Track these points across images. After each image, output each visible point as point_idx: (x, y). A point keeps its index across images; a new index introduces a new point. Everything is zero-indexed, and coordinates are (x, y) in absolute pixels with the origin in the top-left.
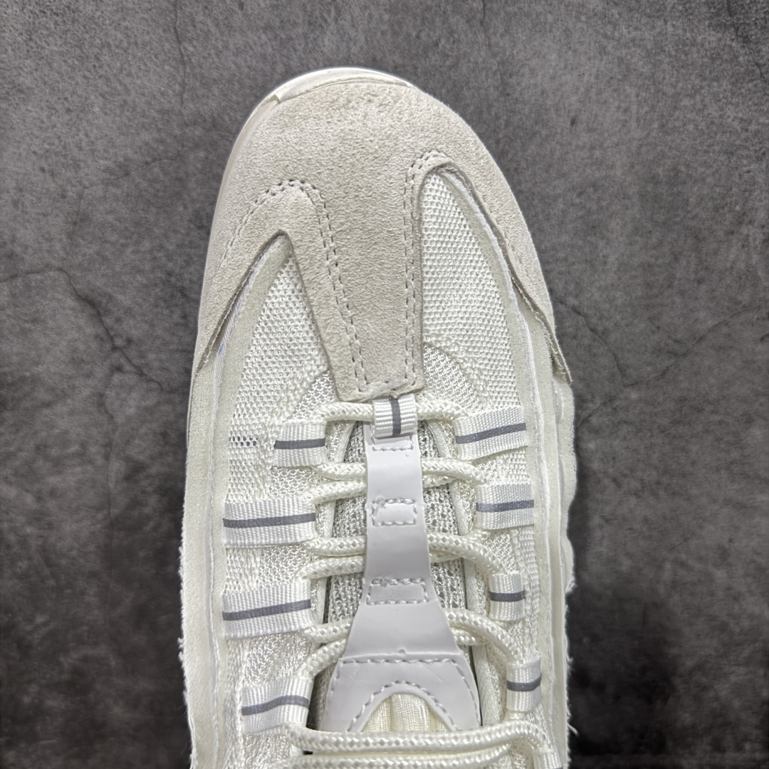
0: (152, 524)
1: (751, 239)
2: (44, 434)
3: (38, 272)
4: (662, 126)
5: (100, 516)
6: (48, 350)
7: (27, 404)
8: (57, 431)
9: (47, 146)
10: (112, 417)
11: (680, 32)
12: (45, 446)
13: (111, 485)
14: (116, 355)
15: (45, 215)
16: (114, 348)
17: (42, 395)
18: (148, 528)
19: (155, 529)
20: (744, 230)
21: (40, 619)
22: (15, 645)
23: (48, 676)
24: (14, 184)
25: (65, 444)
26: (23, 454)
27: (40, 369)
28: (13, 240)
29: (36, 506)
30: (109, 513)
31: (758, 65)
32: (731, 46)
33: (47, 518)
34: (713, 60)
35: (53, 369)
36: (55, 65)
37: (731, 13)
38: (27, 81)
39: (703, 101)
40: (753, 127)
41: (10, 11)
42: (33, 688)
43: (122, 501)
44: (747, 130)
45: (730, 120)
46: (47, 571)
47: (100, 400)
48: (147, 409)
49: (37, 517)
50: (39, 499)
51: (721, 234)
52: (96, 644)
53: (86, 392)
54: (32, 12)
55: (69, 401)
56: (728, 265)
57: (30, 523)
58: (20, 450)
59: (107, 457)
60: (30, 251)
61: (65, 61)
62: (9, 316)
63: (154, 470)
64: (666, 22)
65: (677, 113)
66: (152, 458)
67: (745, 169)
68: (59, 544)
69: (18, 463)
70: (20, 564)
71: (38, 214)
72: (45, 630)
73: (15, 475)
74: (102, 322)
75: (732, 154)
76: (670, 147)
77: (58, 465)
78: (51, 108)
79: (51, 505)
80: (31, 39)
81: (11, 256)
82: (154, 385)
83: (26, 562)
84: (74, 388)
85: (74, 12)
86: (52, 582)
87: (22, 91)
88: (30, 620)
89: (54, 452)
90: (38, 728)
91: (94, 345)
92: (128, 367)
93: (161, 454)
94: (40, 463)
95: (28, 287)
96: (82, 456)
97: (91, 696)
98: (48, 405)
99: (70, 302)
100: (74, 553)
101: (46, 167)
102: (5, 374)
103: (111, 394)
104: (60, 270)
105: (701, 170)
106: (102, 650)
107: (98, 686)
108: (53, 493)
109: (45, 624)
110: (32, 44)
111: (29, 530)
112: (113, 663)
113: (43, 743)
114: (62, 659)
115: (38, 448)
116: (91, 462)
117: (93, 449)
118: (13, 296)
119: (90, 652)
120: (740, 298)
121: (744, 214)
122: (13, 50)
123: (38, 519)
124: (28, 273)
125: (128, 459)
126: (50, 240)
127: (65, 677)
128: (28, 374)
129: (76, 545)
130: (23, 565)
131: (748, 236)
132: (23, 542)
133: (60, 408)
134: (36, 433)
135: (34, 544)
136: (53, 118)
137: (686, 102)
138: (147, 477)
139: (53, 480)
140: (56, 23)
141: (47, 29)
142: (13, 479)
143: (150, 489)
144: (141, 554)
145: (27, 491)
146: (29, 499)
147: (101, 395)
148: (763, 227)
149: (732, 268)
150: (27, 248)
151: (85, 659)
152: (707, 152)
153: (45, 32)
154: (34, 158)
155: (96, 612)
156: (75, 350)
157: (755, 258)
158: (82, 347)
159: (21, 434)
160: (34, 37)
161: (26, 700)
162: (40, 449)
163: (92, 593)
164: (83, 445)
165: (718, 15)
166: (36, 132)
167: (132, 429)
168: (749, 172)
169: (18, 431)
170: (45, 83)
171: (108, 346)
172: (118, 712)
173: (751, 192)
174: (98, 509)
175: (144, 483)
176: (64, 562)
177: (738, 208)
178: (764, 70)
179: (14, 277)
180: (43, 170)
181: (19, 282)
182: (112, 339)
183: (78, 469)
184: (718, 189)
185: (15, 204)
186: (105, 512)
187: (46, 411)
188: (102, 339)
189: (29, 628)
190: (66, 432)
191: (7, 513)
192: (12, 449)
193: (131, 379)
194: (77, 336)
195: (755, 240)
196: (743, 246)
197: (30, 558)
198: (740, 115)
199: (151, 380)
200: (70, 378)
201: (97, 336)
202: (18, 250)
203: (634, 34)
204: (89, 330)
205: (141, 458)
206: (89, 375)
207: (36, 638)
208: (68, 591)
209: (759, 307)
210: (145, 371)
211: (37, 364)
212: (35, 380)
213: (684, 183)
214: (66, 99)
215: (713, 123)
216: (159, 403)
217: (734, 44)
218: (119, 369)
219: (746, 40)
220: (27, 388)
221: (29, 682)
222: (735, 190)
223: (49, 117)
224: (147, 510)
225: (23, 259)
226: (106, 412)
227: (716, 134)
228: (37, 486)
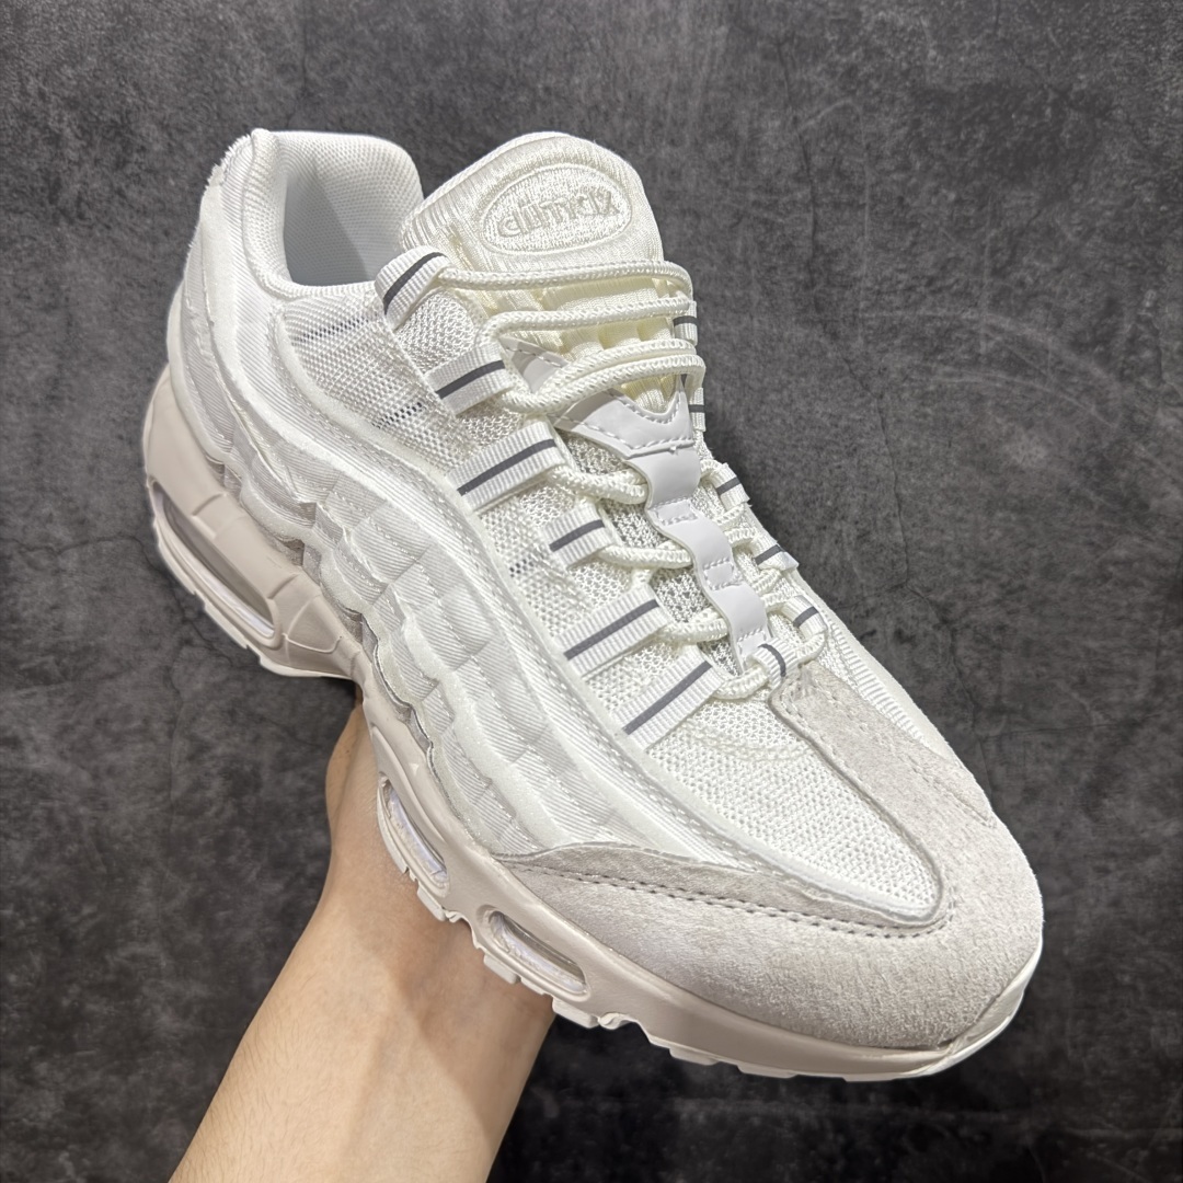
0: (214, 809)
1: (844, 534)
2: (105, 707)
3: (110, 540)
4: (749, 420)
5: (159, 798)
6: (115, 620)
7: (89, 675)
8: (119, 705)
9: (126, 414)
10: (178, 692)
11: (767, 328)
12: (106, 720)
13: (173, 765)
14: (186, 628)
15: (120, 483)
16: (185, 621)
17: (106, 666)
18: (210, 813)
19: (217, 815)
20: (837, 525)
21: (87, 910)
22: (57, 938)
23: (91, 976)
24: (91, 450)
25: (127, 719)
26: (82, 728)
27: (105, 639)
28: (86, 507)
29: (91, 784)
30: (169, 796)
31: (847, 361)
32: (818, 343)
33: (103, 799)
34: (801, 356)
35: (119, 640)
36: (139, 336)
37: (819, 309)
38: (109, 349)
39: (790, 396)
40: (843, 423)
41: (96, 282)
42: (74, 990)
43: (183, 782)
44: (836, 426)
45: (818, 416)
46: (98, 857)
47: (166, 674)
48: (215, 685)
49: (93, 797)
50: (95, 777)
51: (812, 529)
52: (146, 941)
53: (153, 665)
54: (119, 284)
55: (134, 673)
56: (822, 560)
57: (83, 803)
58: (78, 723)
59: (170, 734)
60: (103, 517)
61: (149, 333)
62: (76, 583)
63: (219, 751)
64: (752, 317)
65: (764, 408)
66: (218, 738)
67: (836, 464)
68: (113, 828)
69: (75, 737)
70: (70, 847)
71: (113, 481)
72: (91, 923)
73: (72, 749)
74: (174, 594)
75: (822, 449)
76: (757, 442)
77: (118, 741)
78: (132, 377)
79: (108, 783)
80: (116, 310)
81: (82, 522)
82: (223, 661)
83: (76, 846)
84: (140, 660)
85: (161, 285)
86: (102, 869)
87: (103, 359)
88: (76, 911)
89: (115, 727)
90: (76, 1036)
91: (164, 617)
92: (197, 641)
93: (227, 734)
94: (99, 738)
95: (98, 554)
96: (144, 732)
97: (138, 1001)
98: (111, 677)
99: (142, 571)
100: (129, 838)
101: (124, 435)
102: (68, 642)
103: (178, 668)
104: (133, 538)
105: (789, 464)
106: (152, 948)
107: (145, 990)
108: (110, 771)
109: (92, 916)
110: (116, 314)
111: (82, 810)
112: (164, 964)
113: (79, 1054)
114: (108, 957)
115: (98, 722)
116: (153, 739)
117: (156, 726)
118: (83, 562)
119: (137, 949)
120: (835, 594)
121: (836, 509)
122: (98, 319)
123: (93, 799)
124: (99, 540)
125: (192, 738)
126: (124, 508)
127: (110, 977)
128: (92, 643)
129: (132, 829)
130: (73, 848)
131: (841, 531)
132: (75, 823)
133: (124, 681)
134: (97, 705)
135: (86, 825)
136: (134, 387)
137: (773, 396)
138: (212, 758)
139: (112, 757)
140: (142, 295)
141: (133, 301)
142: (68, 754)
143: (214, 771)
144: (201, 841)
145: (83, 768)
146: (85, 777)
147: (168, 669)
148: (857, 523)
149: (825, 563)
150: (100, 514)
151: (134, 958)
152: (795, 446)
153: (130, 303)
154: (112, 425)
155: (149, 904)
156: (143, 621)
157: (849, 554)
158: (151, 618)
159: (80, 706)
160: (120, 308)
161: (65, 1002)
162: (100, 723)
163: (145, 883)
164: (146, 721)
165: (805, 311)
166: (115, 399)
167: (199, 706)
168: (839, 467)
169: (78, 703)
170: (128, 352)
171: (178, 618)
172: (166, 1022)
173: (842, 488)
174: (158, 791)
175: (209, 764)
176: (117, 847)
177: (829, 503)
178: (853, 366)
179: (85, 543)
180: (121, 438)
181: (89, 548)
182: (182, 611)
183: (140, 746)
184: (808, 484)
185: (91, 470)
186: (165, 794)
187: (109, 683)
188: (172, 611)
189: (74, 919)
190: (128, 707)
191: (60, 791)
192: (71, 722)
193: (200, 653)
194: (146, 606)
195: (848, 535)
196: (836, 542)
197: (81, 842)
198: (829, 410)
199: (220, 655)
200: (137, 649)
201: (167, 608)
202: (90, 516)
203: (719, 328)
204: (161, 601)
205: (207, 737)
206: (156, 648)
207: (82, 930)
208: (120, 880)
209: (857, 605)
210: (215, 645)
211: (103, 633)
212: (100, 651)
213: (772, 477)
214: (148, 369)
215: (801, 418)
216: (228, 679)
217: (822, 341)
218: (188, 642)
219: (835, 336)
220: (90, 659)
221: (70, 982)
222: (825, 485)
223: (130, 386)
224: (210, 794)
225: (95, 526)
226: (173, 687)
227: (804, 429)
228: (94, 763)
